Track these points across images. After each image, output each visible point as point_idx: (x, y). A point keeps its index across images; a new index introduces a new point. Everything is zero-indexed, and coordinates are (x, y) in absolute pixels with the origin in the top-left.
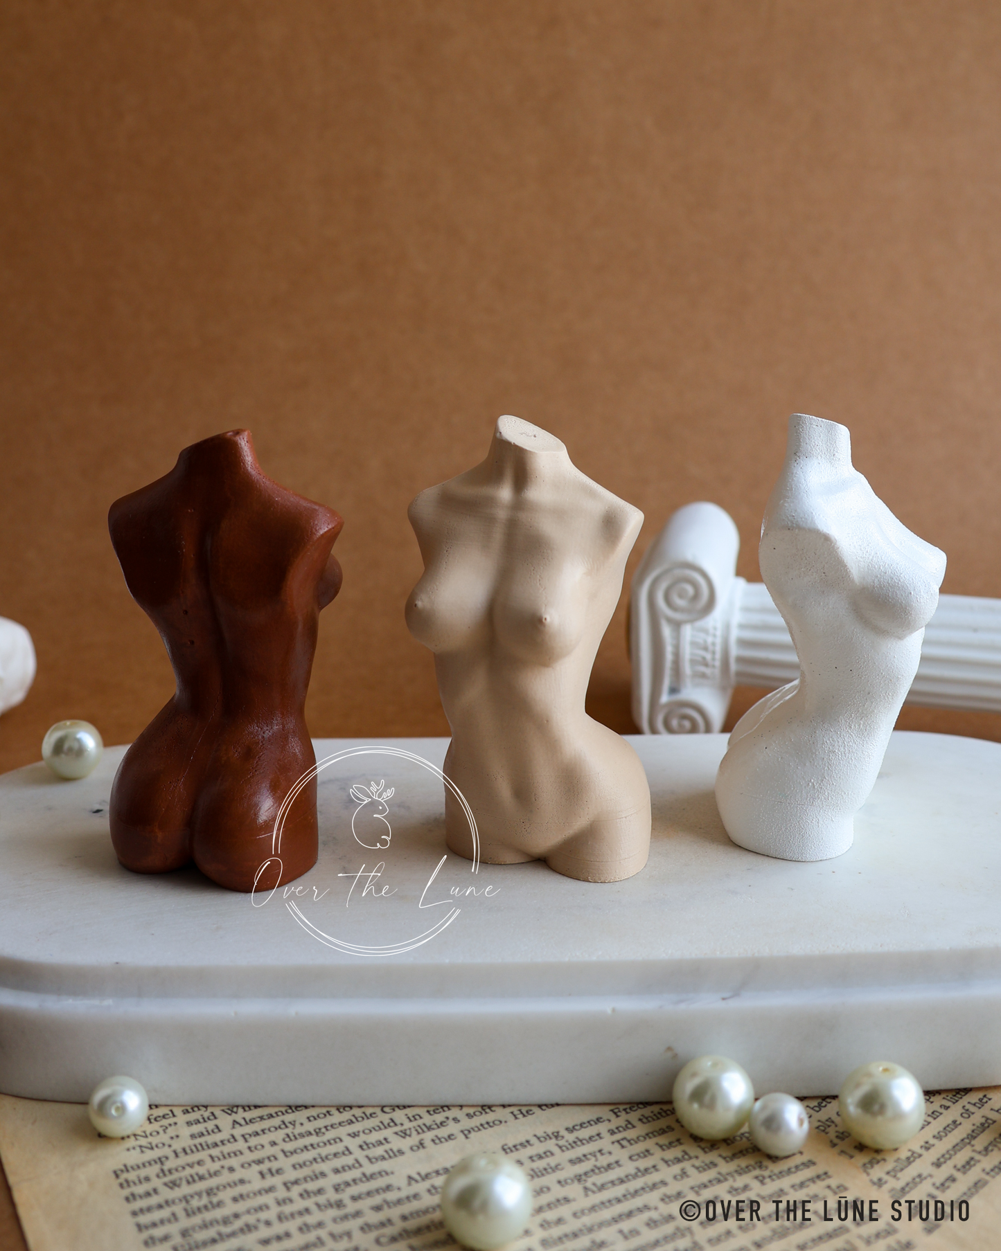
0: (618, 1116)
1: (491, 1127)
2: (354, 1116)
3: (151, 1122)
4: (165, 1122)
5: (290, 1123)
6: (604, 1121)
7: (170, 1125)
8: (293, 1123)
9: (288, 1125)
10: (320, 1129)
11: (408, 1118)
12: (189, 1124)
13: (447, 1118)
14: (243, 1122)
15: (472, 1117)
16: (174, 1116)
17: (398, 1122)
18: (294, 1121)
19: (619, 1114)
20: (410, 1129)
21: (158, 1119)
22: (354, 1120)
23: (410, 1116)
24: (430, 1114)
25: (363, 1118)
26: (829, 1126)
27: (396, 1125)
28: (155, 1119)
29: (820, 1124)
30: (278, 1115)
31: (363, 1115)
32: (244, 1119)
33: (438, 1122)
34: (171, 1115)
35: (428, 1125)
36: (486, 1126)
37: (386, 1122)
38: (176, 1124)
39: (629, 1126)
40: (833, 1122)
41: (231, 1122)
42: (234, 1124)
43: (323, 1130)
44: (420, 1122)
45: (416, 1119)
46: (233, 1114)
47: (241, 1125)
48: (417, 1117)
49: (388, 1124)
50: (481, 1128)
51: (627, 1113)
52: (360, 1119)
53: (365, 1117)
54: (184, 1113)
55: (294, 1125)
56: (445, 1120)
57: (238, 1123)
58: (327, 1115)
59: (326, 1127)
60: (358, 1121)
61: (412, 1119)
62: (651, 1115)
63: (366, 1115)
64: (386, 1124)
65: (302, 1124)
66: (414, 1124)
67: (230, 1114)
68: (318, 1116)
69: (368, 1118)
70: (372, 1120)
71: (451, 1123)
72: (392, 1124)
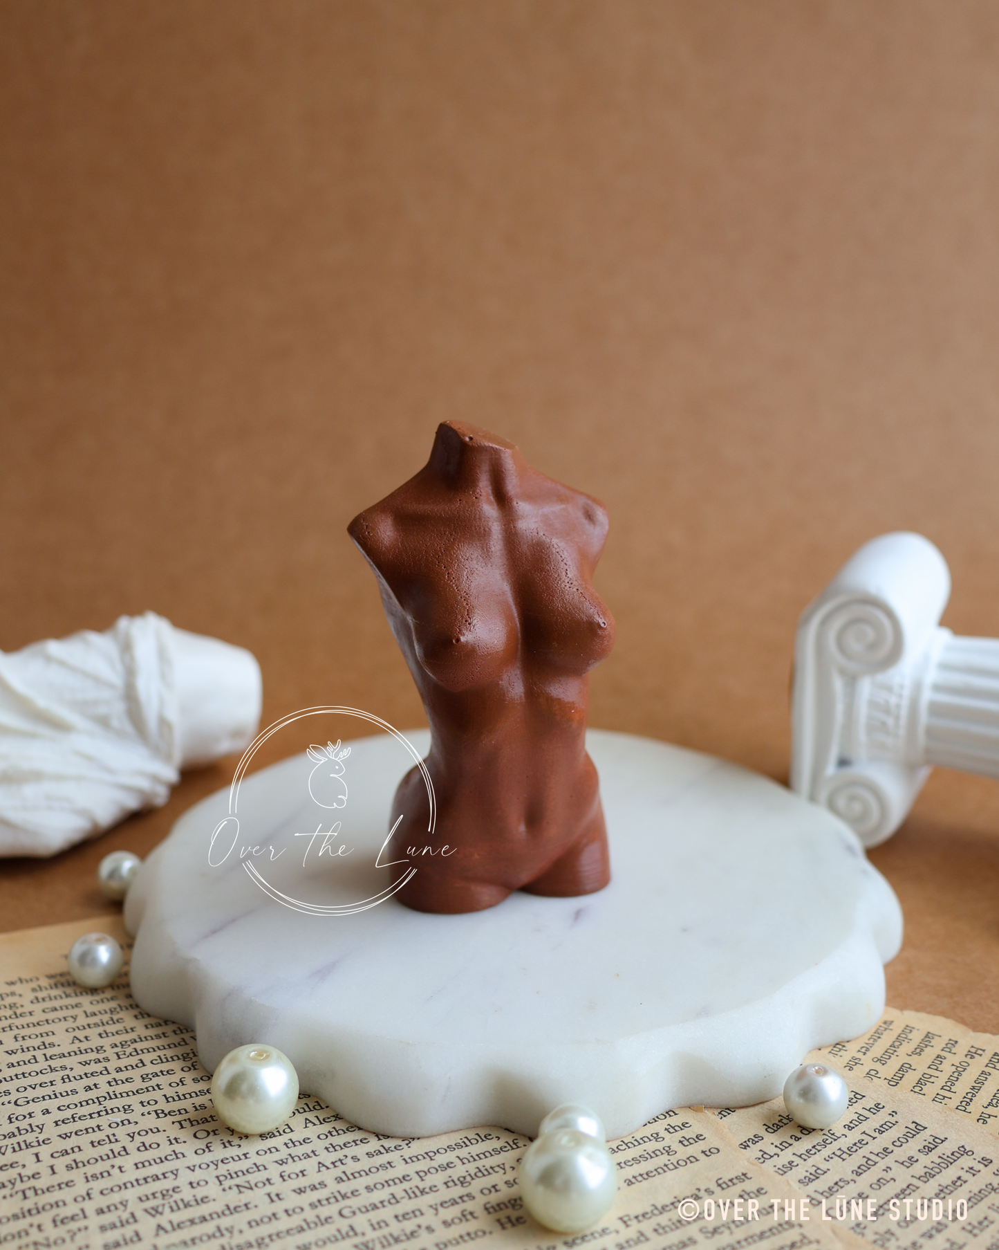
0: (627, 1226)
1: (472, 1239)
2: (305, 1220)
3: (56, 1226)
4: (73, 1226)
5: (227, 1229)
6: (610, 1233)
7: (79, 1230)
8: (230, 1230)
9: (225, 1232)
10: (263, 1239)
11: (372, 1225)
12: (103, 1229)
13: (419, 1226)
14: (168, 1227)
15: (450, 1225)
16: (85, 1217)
17: (358, 1230)
18: (232, 1227)
19: (629, 1223)
20: (373, 1241)
21: (65, 1221)
22: (305, 1226)
23: (374, 1222)
24: (399, 1221)
25: (316, 1224)
26: (889, 1240)
27: (356, 1234)
28: (62, 1222)
29: (877, 1237)
30: (212, 1218)
31: (317, 1220)
32: (171, 1222)
33: (408, 1232)
34: (81, 1216)
35: (395, 1235)
36: (466, 1238)
37: (345, 1229)
38: (86, 1228)
39: (642, 1238)
40: (893, 1234)
41: (154, 1227)
42: (157, 1231)
43: (267, 1240)
44: (386, 1231)
45: (380, 1227)
46: (158, 1216)
47: (166, 1232)
48: (383, 1224)
49: (347, 1234)
50: (460, 1240)
51: (639, 1221)
52: (312, 1225)
53: (319, 1224)
54: (98, 1214)
55: (231, 1232)
56: (416, 1228)
57: (163, 1229)
58: (273, 1219)
59: (270, 1236)
60: (309, 1228)
61: (376, 1226)
62: (670, 1223)
63: (320, 1220)
64: (344, 1232)
65: (241, 1232)
66: (379, 1233)
67: (153, 1216)
68: (262, 1220)
69: (322, 1224)
70: (327, 1226)
71: (423, 1233)
72: (351, 1233)
